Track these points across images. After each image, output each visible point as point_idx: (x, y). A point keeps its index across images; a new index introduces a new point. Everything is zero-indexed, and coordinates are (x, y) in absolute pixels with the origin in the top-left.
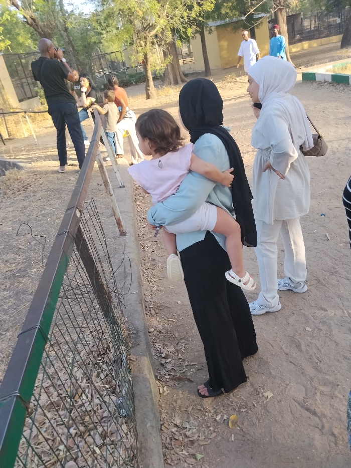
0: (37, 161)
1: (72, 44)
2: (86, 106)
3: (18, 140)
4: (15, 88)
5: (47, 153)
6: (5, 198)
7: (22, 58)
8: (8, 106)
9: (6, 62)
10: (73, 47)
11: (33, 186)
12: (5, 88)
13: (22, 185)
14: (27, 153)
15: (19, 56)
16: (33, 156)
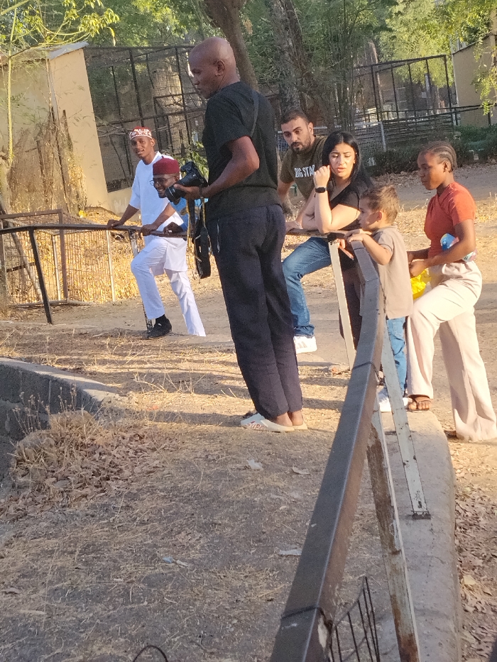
0: (147, 388)
1: (296, 29)
2: (326, 231)
3: (91, 311)
4: (104, 145)
5: (180, 365)
6: (35, 502)
7: (140, 62)
8: (74, 201)
9: (90, 71)
10: (298, 38)
11: (127, 473)
12: (74, 145)
13: (94, 466)
14: (116, 358)
15: (132, 55)
16: (135, 368)
